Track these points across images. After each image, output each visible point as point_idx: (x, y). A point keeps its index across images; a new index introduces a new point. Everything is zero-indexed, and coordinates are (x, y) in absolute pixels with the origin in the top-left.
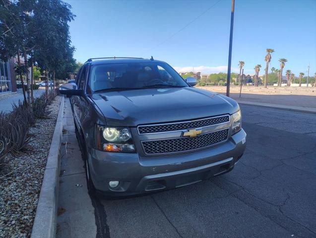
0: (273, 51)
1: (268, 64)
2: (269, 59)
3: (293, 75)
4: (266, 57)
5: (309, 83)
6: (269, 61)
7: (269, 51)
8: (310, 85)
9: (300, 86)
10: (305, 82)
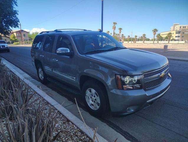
0: (116, 24)
1: (114, 31)
2: (114, 28)
3: (125, 37)
4: (113, 27)
5: (132, 41)
6: (115, 29)
7: (115, 23)
8: (133, 42)
9: (128, 42)
10: (130, 41)
